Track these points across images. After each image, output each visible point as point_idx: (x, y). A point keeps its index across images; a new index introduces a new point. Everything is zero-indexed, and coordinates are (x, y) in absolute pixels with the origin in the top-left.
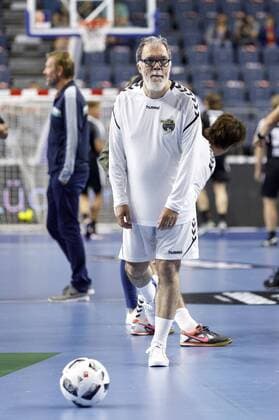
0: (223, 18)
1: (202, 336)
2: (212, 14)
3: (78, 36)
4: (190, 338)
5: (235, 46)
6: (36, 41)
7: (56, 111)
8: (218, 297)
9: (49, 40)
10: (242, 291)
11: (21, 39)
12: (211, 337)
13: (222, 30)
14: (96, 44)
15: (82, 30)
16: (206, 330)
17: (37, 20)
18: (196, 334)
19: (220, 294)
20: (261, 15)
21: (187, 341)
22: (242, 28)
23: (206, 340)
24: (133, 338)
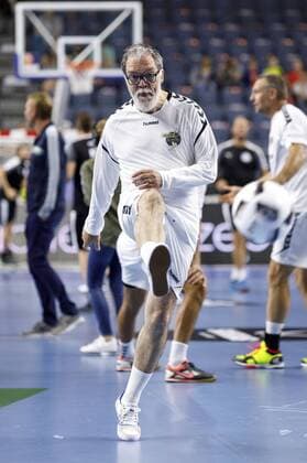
0: (207, 61)
1: (187, 372)
2: (197, 57)
3: (66, 78)
4: (176, 374)
5: (220, 87)
6: (23, 83)
7: (37, 150)
8: (203, 334)
9: (37, 83)
10: (226, 328)
11: (10, 81)
12: (196, 374)
13: (206, 72)
14: (84, 86)
15: (70, 72)
16: (191, 366)
17: (26, 63)
18: (182, 371)
19: (204, 331)
20: (245, 57)
21: (173, 377)
22: (226, 71)
23: (191, 376)
24: (119, 374)
